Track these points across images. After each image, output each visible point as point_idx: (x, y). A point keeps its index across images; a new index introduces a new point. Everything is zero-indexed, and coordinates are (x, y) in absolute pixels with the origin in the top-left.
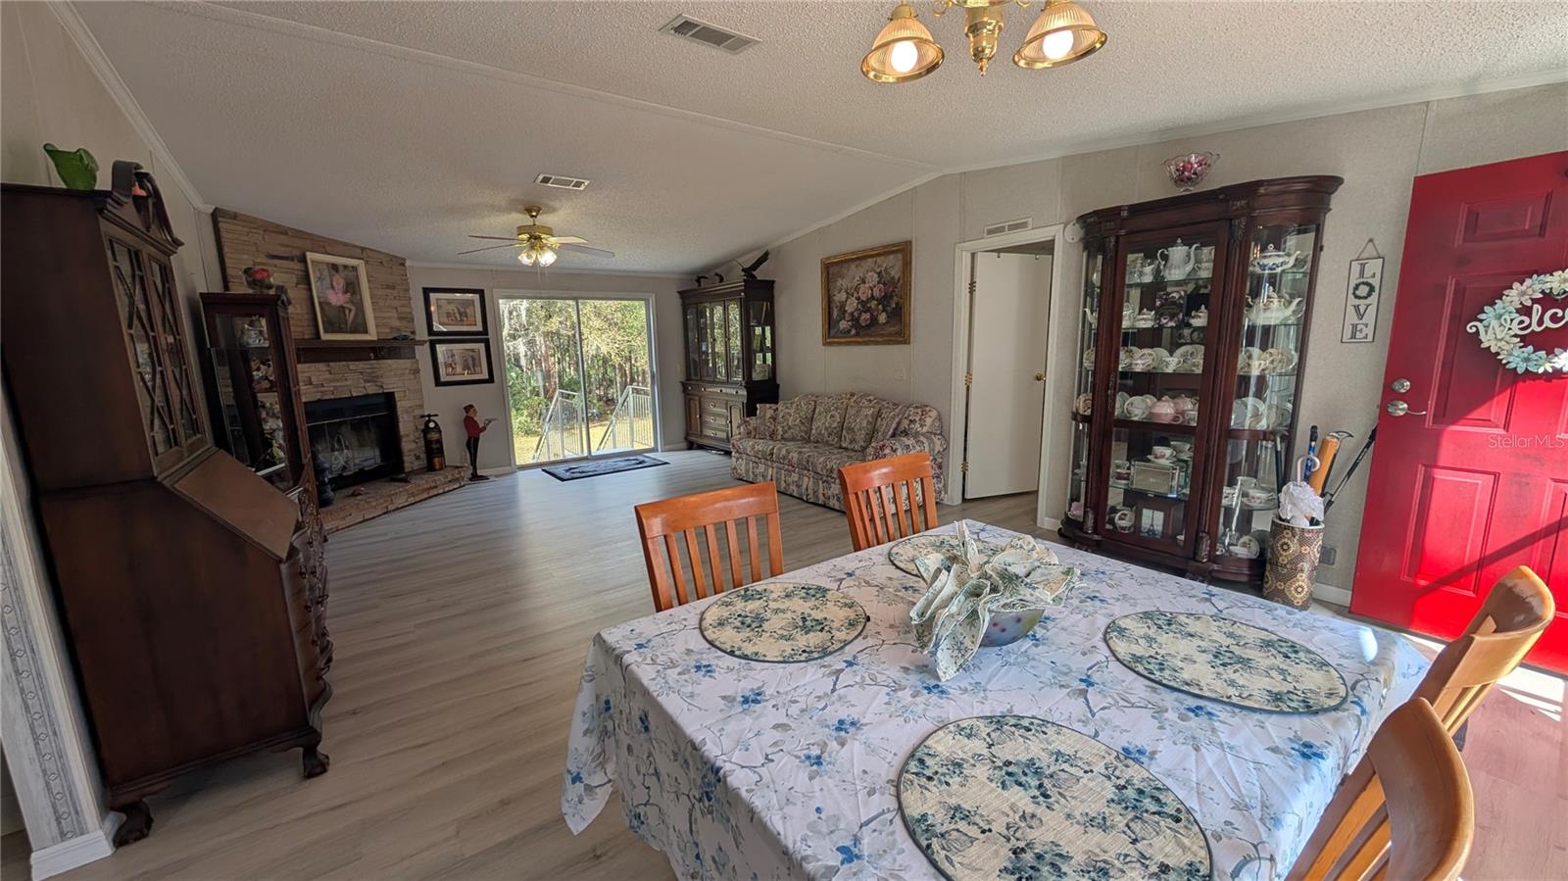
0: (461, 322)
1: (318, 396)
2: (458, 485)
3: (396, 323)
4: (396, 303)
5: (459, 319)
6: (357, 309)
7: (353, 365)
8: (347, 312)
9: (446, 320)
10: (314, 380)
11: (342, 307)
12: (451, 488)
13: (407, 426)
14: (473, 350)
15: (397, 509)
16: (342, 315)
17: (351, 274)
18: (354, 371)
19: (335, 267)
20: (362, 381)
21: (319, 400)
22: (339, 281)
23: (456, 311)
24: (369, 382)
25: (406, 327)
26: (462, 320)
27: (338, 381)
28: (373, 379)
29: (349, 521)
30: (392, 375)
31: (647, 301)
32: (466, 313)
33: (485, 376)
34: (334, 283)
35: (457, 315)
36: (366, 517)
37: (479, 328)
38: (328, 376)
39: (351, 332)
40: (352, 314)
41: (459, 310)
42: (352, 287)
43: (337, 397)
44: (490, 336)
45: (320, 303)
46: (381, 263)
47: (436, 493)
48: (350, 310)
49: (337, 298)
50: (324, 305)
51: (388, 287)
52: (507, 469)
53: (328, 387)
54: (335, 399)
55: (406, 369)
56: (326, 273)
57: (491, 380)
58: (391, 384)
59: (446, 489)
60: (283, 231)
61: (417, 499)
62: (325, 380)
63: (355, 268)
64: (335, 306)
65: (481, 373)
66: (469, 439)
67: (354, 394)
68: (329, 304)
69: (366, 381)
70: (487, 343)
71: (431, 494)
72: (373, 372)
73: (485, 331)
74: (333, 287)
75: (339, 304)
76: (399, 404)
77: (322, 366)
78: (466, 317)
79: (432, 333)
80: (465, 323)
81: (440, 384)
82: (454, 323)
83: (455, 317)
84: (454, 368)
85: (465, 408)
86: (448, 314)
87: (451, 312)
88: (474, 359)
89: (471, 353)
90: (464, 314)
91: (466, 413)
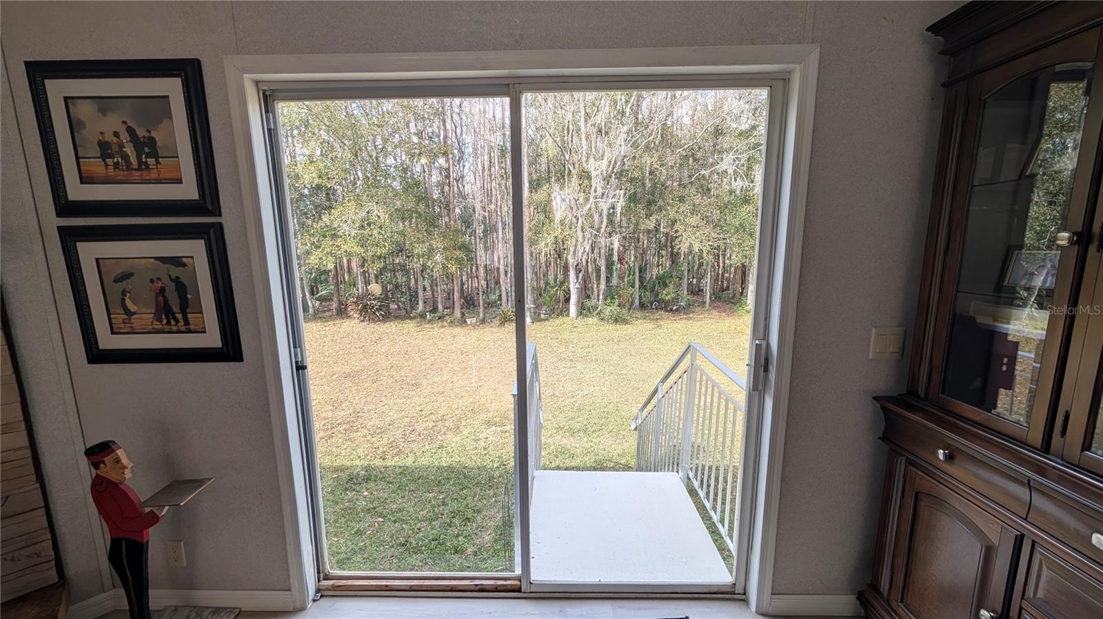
5: (133, 159)
9: (96, 166)
14: (176, 261)
23: (125, 137)
26: (143, 166)
31: (777, 84)
32: (152, 142)
33: (212, 338)
35: (129, 150)
37: (188, 190)
41: (130, 130)
44: (228, 219)
57: (230, 351)
65: (202, 331)
66: (116, 544)
70: (214, 238)
73: (209, 200)
79: (65, 207)
80: (154, 175)
81: (96, 356)
82: (121, 175)
83: (125, 157)
84: (129, 313)
85: (89, 453)
86: (105, 149)
87: (110, 138)
88: (181, 288)
89: (176, 272)
90: (147, 147)
91: (96, 465)
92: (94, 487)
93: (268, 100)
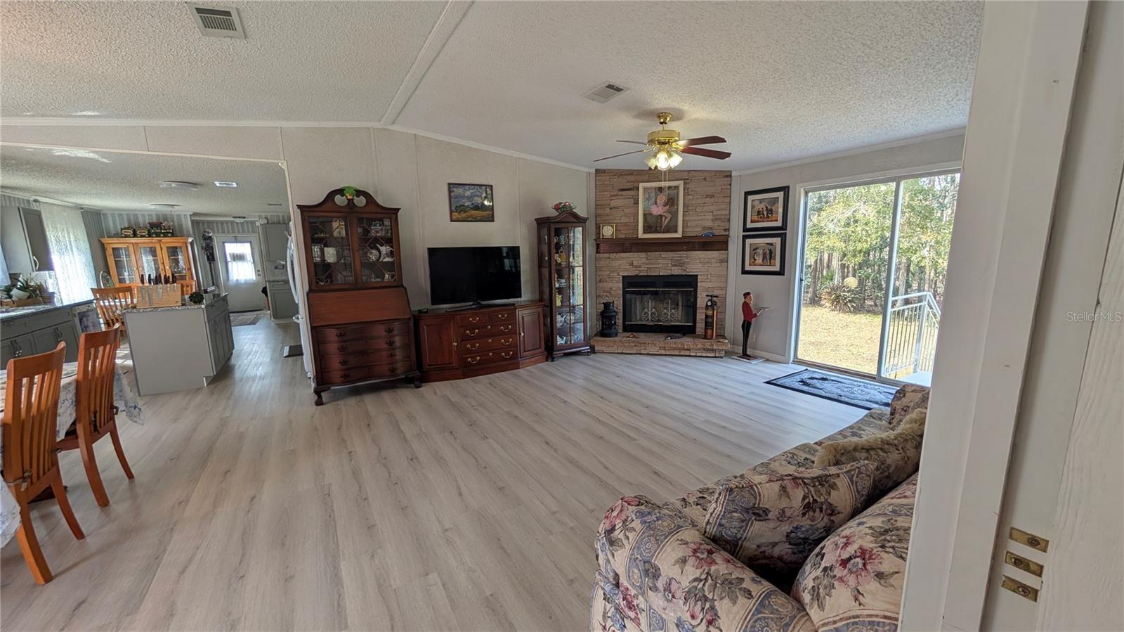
0: (768, 219)
1: (636, 273)
2: (713, 355)
3: (709, 224)
4: (713, 208)
5: (766, 215)
6: (672, 216)
7: (664, 255)
8: (663, 219)
9: (756, 218)
10: (635, 263)
11: (660, 215)
12: (704, 355)
13: (702, 301)
14: (771, 244)
15: (648, 354)
16: (659, 221)
17: (673, 192)
18: (664, 258)
19: (660, 189)
20: (670, 265)
21: (637, 275)
22: (662, 198)
23: (765, 209)
24: (675, 266)
25: (719, 226)
26: (768, 217)
27: (652, 264)
28: (681, 265)
29: (610, 350)
30: (698, 263)
32: (771, 210)
33: (777, 268)
34: (658, 201)
35: (765, 213)
36: (624, 352)
37: (779, 224)
38: (645, 260)
39: (664, 232)
40: (667, 220)
41: (767, 207)
42: (671, 202)
43: (649, 274)
44: (788, 232)
45: (645, 215)
46: (705, 179)
47: (688, 354)
48: (666, 218)
49: (656, 210)
50: (648, 216)
51: (707, 196)
52: (780, 358)
53: (644, 268)
54: (647, 276)
55: (713, 258)
56: (653, 194)
57: (781, 273)
58: (692, 269)
59: (698, 355)
60: (631, 173)
61: (667, 353)
62: (644, 263)
63: (677, 188)
64: (654, 216)
65: (775, 265)
66: (744, 321)
67: (661, 274)
68: (651, 214)
69: (673, 266)
70: (783, 237)
71: (682, 353)
72: (680, 260)
73: (784, 227)
74: (656, 203)
75: (658, 214)
76: (699, 284)
77: (643, 255)
78: (772, 214)
79: (745, 230)
80: (770, 219)
81: (744, 272)
82: (761, 220)
83: (764, 215)
84: (755, 260)
85: (744, 295)
86: (759, 213)
87: (761, 210)
88: (771, 252)
89: (770, 247)
90: (770, 211)
91: (745, 298)
92: (743, 304)
93: (806, 193)
